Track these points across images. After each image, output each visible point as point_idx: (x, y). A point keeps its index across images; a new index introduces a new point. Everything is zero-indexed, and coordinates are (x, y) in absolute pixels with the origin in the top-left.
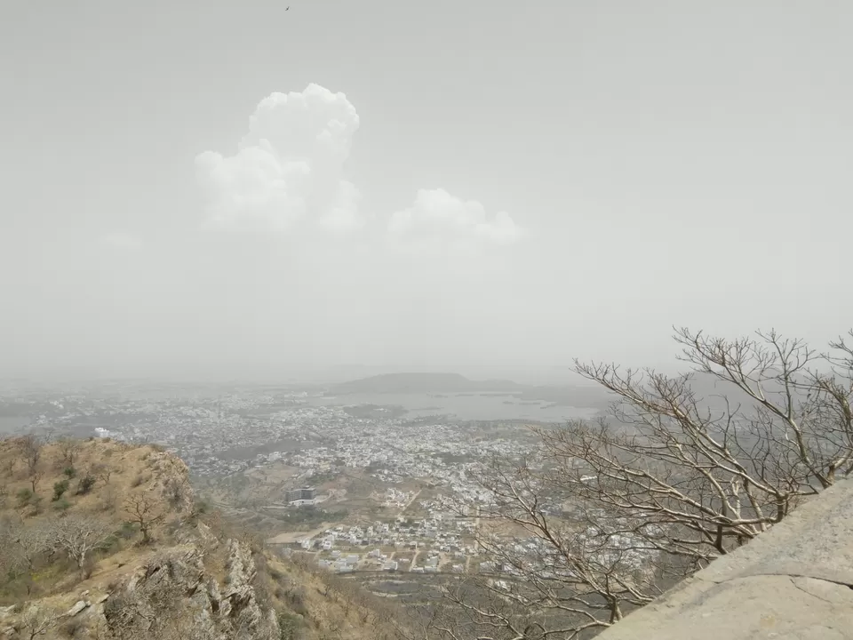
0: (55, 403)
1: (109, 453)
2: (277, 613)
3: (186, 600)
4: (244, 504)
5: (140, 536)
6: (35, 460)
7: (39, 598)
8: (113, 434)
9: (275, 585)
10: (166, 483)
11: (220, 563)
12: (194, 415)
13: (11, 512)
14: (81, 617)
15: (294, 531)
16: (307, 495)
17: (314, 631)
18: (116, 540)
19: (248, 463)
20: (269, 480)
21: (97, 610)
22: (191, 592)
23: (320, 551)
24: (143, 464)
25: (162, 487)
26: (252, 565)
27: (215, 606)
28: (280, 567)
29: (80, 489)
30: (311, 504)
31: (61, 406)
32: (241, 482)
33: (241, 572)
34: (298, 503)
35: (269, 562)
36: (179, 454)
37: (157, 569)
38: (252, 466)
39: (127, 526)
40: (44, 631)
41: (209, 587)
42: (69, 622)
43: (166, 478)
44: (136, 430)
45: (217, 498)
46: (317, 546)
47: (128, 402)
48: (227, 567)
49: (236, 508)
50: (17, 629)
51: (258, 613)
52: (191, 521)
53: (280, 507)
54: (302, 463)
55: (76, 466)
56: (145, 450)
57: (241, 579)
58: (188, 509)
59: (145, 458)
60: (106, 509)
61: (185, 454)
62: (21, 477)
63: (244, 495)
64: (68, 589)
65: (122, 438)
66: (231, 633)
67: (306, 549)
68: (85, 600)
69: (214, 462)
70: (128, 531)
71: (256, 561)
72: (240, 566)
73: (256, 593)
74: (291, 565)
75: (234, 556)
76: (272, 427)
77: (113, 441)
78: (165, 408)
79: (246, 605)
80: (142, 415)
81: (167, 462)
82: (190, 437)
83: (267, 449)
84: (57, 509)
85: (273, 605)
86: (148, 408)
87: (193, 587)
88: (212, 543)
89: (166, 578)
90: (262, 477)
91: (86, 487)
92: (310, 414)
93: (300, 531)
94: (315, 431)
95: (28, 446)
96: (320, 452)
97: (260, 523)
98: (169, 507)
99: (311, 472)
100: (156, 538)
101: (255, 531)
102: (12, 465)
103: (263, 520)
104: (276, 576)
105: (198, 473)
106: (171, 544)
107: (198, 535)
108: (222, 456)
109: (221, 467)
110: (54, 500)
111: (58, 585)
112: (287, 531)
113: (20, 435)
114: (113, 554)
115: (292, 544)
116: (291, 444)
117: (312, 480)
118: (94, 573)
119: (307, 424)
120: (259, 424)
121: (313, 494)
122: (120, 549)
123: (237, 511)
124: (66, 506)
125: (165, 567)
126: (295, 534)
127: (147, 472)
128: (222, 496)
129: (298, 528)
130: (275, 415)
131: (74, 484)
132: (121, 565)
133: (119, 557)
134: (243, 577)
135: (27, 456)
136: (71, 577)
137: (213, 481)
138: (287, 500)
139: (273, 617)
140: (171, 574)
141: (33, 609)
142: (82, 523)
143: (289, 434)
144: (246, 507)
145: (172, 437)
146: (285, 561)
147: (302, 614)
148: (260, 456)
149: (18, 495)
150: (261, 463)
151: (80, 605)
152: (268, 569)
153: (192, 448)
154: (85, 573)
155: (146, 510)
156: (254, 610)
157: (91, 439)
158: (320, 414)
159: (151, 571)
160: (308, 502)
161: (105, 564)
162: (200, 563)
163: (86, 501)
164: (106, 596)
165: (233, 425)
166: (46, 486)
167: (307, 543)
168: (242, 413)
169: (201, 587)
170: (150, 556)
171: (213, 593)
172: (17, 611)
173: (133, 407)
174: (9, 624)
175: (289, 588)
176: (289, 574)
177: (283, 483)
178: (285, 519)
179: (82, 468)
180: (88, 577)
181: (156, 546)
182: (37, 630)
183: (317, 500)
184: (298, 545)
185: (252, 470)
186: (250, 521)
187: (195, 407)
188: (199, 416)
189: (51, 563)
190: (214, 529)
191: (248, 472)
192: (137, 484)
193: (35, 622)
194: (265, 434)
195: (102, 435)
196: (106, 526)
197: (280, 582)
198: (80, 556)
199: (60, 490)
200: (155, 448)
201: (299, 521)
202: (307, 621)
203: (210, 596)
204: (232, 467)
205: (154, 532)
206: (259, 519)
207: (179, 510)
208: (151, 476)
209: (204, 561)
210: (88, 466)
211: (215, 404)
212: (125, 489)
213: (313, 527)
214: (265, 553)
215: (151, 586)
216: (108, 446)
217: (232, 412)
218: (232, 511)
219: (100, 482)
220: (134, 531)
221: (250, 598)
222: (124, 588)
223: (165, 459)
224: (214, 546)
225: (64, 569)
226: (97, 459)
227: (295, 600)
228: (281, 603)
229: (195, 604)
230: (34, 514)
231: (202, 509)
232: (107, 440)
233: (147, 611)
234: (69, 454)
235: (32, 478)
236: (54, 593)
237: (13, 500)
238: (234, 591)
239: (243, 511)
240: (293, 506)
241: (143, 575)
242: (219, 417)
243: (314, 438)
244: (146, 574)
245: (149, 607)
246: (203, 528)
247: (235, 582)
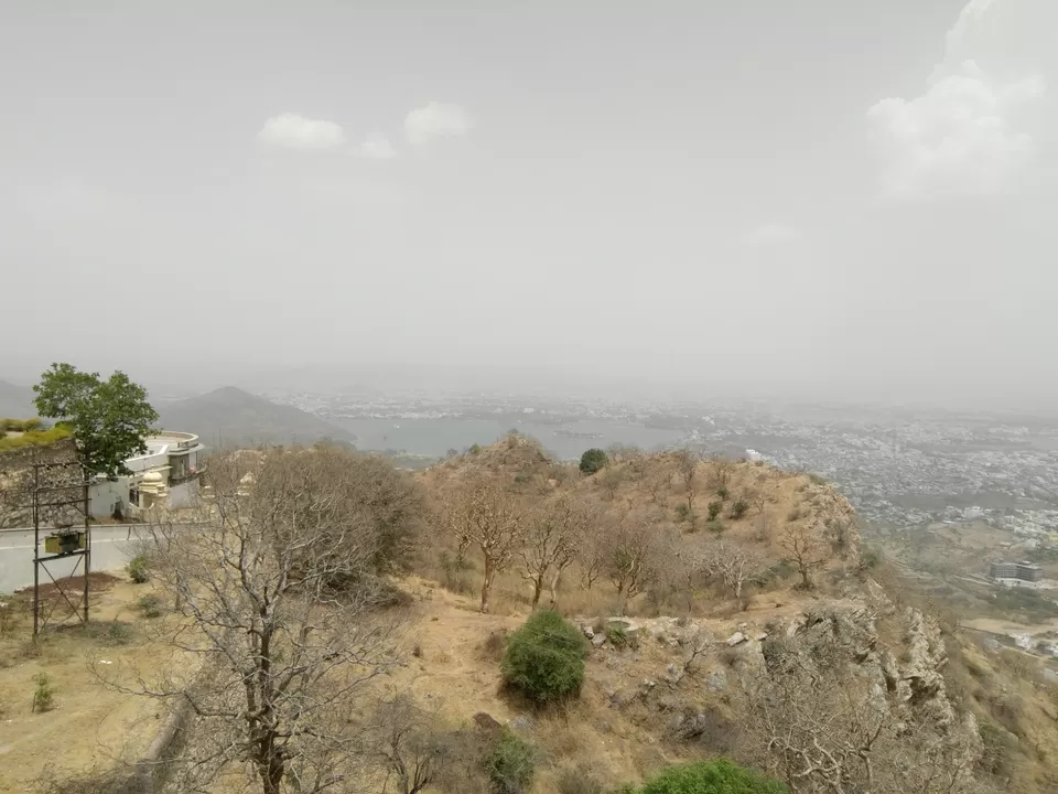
0: (707, 419)
1: (762, 478)
2: (978, 720)
3: (852, 666)
4: (926, 567)
5: (799, 579)
6: (691, 476)
7: (699, 617)
8: (765, 458)
9: (975, 685)
10: (827, 523)
11: (897, 633)
12: (859, 443)
13: (672, 525)
14: (739, 649)
15: (1005, 619)
16: (1024, 574)
17: (1035, 763)
18: (772, 576)
19: (934, 515)
20: (964, 543)
21: (754, 648)
22: (861, 659)
23: (1046, 657)
24: (800, 496)
25: (824, 527)
26: (941, 648)
27: (891, 684)
28: (983, 664)
29: (734, 514)
30: (1033, 587)
31: (712, 422)
32: (922, 540)
33: (925, 653)
34: (1010, 583)
35: (965, 651)
36: (841, 490)
37: (819, 621)
38: (939, 519)
39: (784, 562)
40: (705, 653)
41: (883, 658)
42: (728, 650)
43: (828, 517)
44: (791, 456)
45: (890, 552)
46: (1041, 648)
47: (781, 423)
48: (907, 641)
49: (916, 570)
50: (680, 643)
51: (949, 712)
52: (859, 573)
53: (981, 582)
54: (1017, 529)
55: (729, 487)
56: (802, 480)
57: (925, 662)
58: (854, 558)
59: (802, 490)
60: (761, 540)
61: (849, 492)
62: (678, 492)
63: (930, 555)
64: (726, 615)
65: (775, 463)
66: (913, 724)
67: (1023, 648)
68: (744, 633)
69: (886, 507)
70: (784, 569)
71: (947, 645)
72: (925, 644)
73: (948, 687)
74: (998, 662)
75: (915, 629)
76: (968, 472)
77: (765, 466)
78: (824, 432)
79: (933, 696)
80: (798, 440)
81: (828, 498)
82: (855, 472)
83: (962, 501)
84: (712, 530)
85: (971, 707)
86: (804, 432)
87: (863, 653)
88: (887, 606)
89: (830, 633)
90: (954, 537)
91: (740, 512)
92: (1032, 461)
93: (1014, 621)
94: (1041, 486)
95: (683, 460)
96: (1049, 516)
97: (949, 597)
98: (831, 551)
99: (1032, 544)
100: (817, 585)
101: (945, 605)
102: (670, 478)
103: (956, 594)
104: (974, 671)
105: (864, 517)
106: (836, 594)
107: (868, 593)
108: (896, 501)
109: (895, 515)
110: (709, 520)
111: (716, 609)
112: (992, 617)
113: (676, 449)
114: (770, 590)
115: (1000, 636)
116: (1001, 500)
117: (1038, 555)
118: (750, 607)
119: (1026, 473)
120: (949, 466)
121: (1037, 575)
122: (776, 587)
123: (918, 575)
124: (721, 529)
125: (829, 621)
126: (1005, 623)
127: (804, 507)
128: (898, 551)
129: (1011, 617)
130: (975, 455)
131: (727, 506)
132: (778, 606)
133: (777, 596)
134: (928, 660)
135: (684, 471)
136: (728, 605)
137: (885, 531)
138: (993, 573)
139: (972, 723)
140: (836, 631)
141: (695, 626)
142: (736, 549)
143: (997, 485)
144: (931, 572)
145: (833, 469)
146: (990, 655)
147: (1017, 734)
148: (951, 509)
149: (677, 509)
150: (952, 518)
151: (738, 637)
152: (964, 660)
153: (858, 485)
154: (741, 604)
155: (805, 549)
156: (940, 702)
157: (744, 461)
158: (1050, 462)
159: (812, 621)
160: (1025, 584)
161: (762, 599)
162: (871, 627)
163: (738, 527)
164: (764, 635)
165: (911, 463)
166: (701, 504)
167: (1025, 639)
168: (925, 449)
169: (873, 655)
170: (809, 603)
171: (889, 669)
172: (681, 624)
173: (787, 428)
174: (674, 636)
175: (995, 693)
176: (996, 675)
177: (985, 551)
178: (989, 599)
179: (736, 492)
180: (745, 609)
181: (817, 594)
182: (699, 650)
183: (1043, 585)
184: (1011, 641)
185: (939, 526)
186: (937, 591)
187: (861, 434)
188: (866, 447)
189: (708, 585)
190: (888, 589)
191: (931, 527)
192: (794, 518)
193: (696, 641)
194: (958, 480)
195: (754, 459)
196: (761, 556)
197: (982, 682)
198: (736, 584)
199: (714, 510)
200: (813, 478)
201: (1011, 607)
202: (1025, 747)
203: (884, 670)
204: (910, 517)
205: (815, 577)
206: (947, 591)
207: (844, 558)
208: (809, 512)
209: (876, 624)
210: (740, 489)
211: (888, 434)
212: (781, 522)
213: (1034, 620)
214: (958, 637)
215: (812, 638)
216: (761, 470)
217: (910, 445)
218: (909, 573)
219: (753, 510)
220: (791, 571)
221: (938, 689)
222: (782, 632)
223: (826, 494)
224: (888, 611)
225: (721, 594)
226: (750, 483)
227: (1006, 712)
228: (982, 709)
229: (864, 674)
230: (691, 531)
231: (871, 563)
232: (760, 464)
233: (809, 665)
234: (721, 475)
235: (688, 494)
236: (711, 616)
237: (672, 513)
238: (916, 674)
239: (926, 576)
240: (1002, 584)
241: (803, 622)
242: (894, 450)
243: (1038, 495)
244: (807, 622)
245: (811, 661)
246: (874, 586)
247: (917, 661)
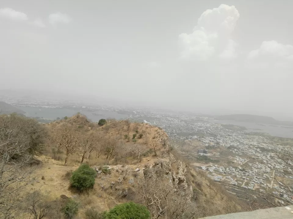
0: (134, 112)
1: (147, 128)
2: (193, 188)
3: (165, 176)
4: (184, 151)
5: (154, 154)
6: (129, 127)
7: (128, 165)
8: (148, 123)
9: (192, 179)
10: (162, 139)
11: (176, 167)
12: (171, 120)
13: (123, 140)
14: (138, 172)
15: (200, 163)
16: (205, 152)
17: (204, 197)
18: (148, 153)
19: (186, 138)
20: (192, 145)
21: (142, 172)
22: (167, 174)
23: (209, 172)
24: (156, 133)
25: (161, 140)
26: (186, 170)
27: (174, 180)
28: (195, 174)
29: (139, 137)
30: (206, 155)
31: (136, 113)
32: (184, 144)
33: (182, 172)
34: (202, 154)
35: (191, 171)
36: (166, 131)
37: (158, 164)
38: (187, 139)
39: (151, 150)
40: (129, 174)
41: (172, 173)
42: (135, 173)
43: (162, 138)
44: (155, 122)
45: (176, 147)
46: (207, 169)
47: (153, 114)
48: (178, 169)
49: (181, 151)
50: (122, 172)
51: (186, 186)
52: (168, 152)
53: (195, 154)
54: (204, 141)
55: (138, 130)
56: (156, 128)
57: (182, 174)
58: (167, 148)
59: (156, 131)
60: (145, 144)
61: (167, 132)
62: (125, 131)
63: (185, 148)
64: (135, 164)
65: (151, 124)
66: (178, 189)
67: (203, 170)
68: (139, 168)
69: (176, 136)
70: (151, 151)
71: (187, 169)
72: (182, 169)
73: (186, 179)
74: (198, 173)
75: (180, 166)
76: (195, 128)
77: (148, 125)
78: (163, 117)
79: (183, 182)
80: (156, 118)
81: (162, 133)
82: (169, 127)
83: (193, 134)
84: (133, 141)
85: (191, 184)
86: (158, 116)
87: (168, 172)
88: (174, 160)
89: (160, 167)
90: (191, 143)
91: (141, 137)
92: (208, 125)
93: (202, 163)
94: (210, 131)
95: (127, 123)
96: (211, 138)
97: (189, 158)
98: (162, 147)
99: (207, 145)
100: (158, 155)
101: (187, 160)
102: (123, 127)
103: (190, 157)
104: (193, 176)
105: (171, 138)
106: (162, 157)
107: (170, 157)
108: (178, 134)
109: (178, 138)
110: (133, 139)
111: (133, 162)
112: (197, 162)
113: (126, 119)
114: (147, 157)
115: (199, 167)
116: (201, 134)
117: (208, 148)
118: (141, 161)
119: (207, 128)
120: (191, 126)
121: (207, 152)
122: (148, 156)
123: (181, 152)
124: (136, 141)
125: (160, 164)
126: (201, 164)
127: (157, 135)
128: (178, 147)
129: (201, 162)
130: (196, 123)
131: (138, 135)
132: (148, 161)
133: (148, 158)
134: (183, 173)
135: (127, 126)
136: (136, 161)
137: (175, 141)
138: (198, 152)
139: (191, 188)
140: (162, 167)
141: (127, 167)
142: (139, 146)
143: (200, 131)
144: (185, 152)
145: (164, 126)
146: (196, 172)
147: (201, 190)
148: (190, 136)
149: (125, 136)
150: (190, 139)
151: (138, 169)
152: (191, 173)
153: (170, 130)
154: (139, 161)
155: (156, 146)
156: (185, 184)
157: (143, 123)
158: (212, 125)
159: (156, 164)
160: (205, 154)
161: (144, 159)
162: (170, 165)
163: (140, 141)
164: (144, 168)
165: (182, 125)
166: (131, 134)
167: (204, 168)
168: (185, 121)
169: (170, 173)
170: (156, 160)
171: (173, 176)
172: (123, 167)
173: (154, 115)
174: (121, 170)
175: (197, 181)
176: (197, 176)
177: (197, 146)
178: (197, 158)
179: (140, 131)
180: (140, 162)
181: (158, 157)
182: (127, 173)
183: (208, 155)
184: (201, 168)
185: (187, 140)
186: (186, 156)
187: (171, 117)
188: (172, 121)
189: (131, 156)
190: (175, 156)
191: (186, 141)
192: (154, 138)
193: (127, 171)
194: (192, 129)
195: (145, 123)
196: (145, 149)
197: (194, 178)
198: (138, 156)
199: (134, 136)
200: (159, 128)
201: (202, 160)
202: (202, 193)
203: (172, 176)
204: (181, 138)
205: (158, 153)
206: (188, 156)
207: (165, 148)
208: (158, 136)
209: (171, 165)
210: (141, 130)
211: (177, 118)
212: (151, 139)
213: (206, 163)
214: (190, 167)
215: (156, 169)
216: (147, 126)
217: (182, 120)
218: (180, 152)
219: (144, 136)
220: (152, 152)
221: (184, 180)
222: (149, 167)
223: (162, 132)
224: (174, 161)
225: (134, 158)
226: (144, 129)
227: (199, 185)
228: (194, 185)
229: (168, 177)
230: (128, 142)
231: (171, 149)
232: (147, 124)
233: (155, 176)
234: (137, 127)
235: (128, 132)
236: (131, 164)
237: (123, 137)
238: (180, 177)
239: (184, 153)
240: (200, 155)
241: (154, 165)
242: (178, 122)
243: (209, 134)
244: (155, 165)
245: (155, 175)
246: (171, 155)
247: (180, 174)
